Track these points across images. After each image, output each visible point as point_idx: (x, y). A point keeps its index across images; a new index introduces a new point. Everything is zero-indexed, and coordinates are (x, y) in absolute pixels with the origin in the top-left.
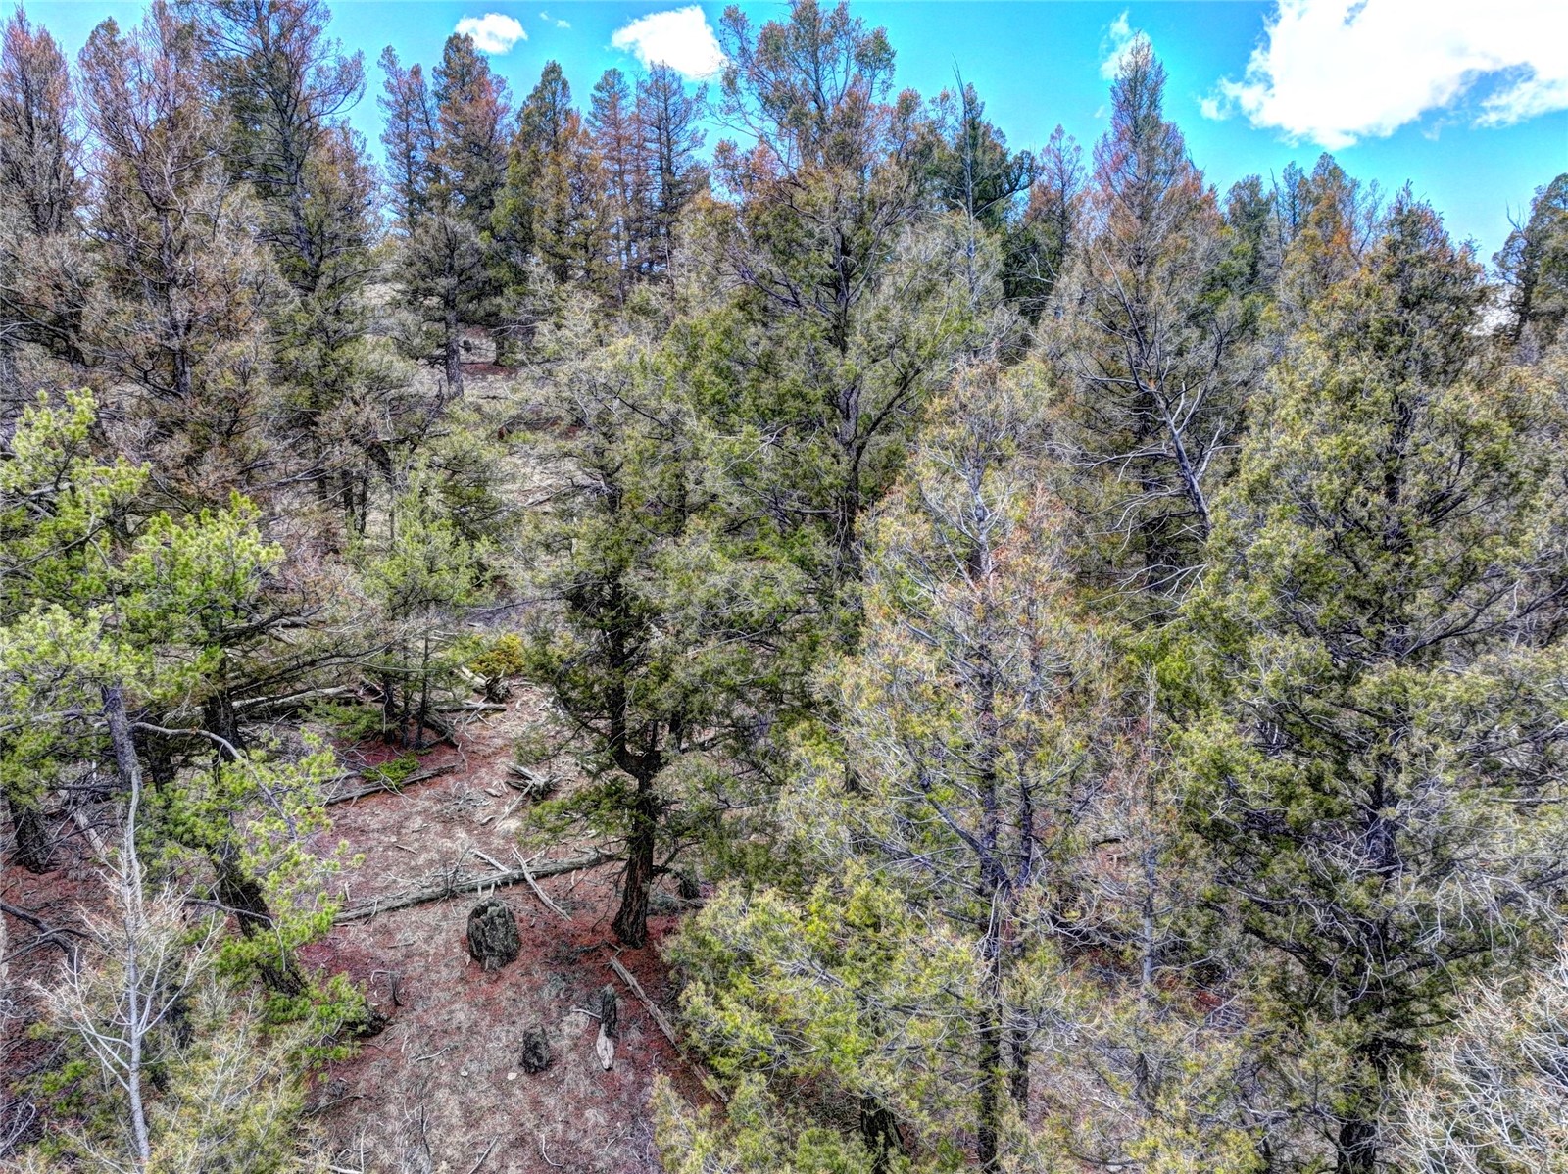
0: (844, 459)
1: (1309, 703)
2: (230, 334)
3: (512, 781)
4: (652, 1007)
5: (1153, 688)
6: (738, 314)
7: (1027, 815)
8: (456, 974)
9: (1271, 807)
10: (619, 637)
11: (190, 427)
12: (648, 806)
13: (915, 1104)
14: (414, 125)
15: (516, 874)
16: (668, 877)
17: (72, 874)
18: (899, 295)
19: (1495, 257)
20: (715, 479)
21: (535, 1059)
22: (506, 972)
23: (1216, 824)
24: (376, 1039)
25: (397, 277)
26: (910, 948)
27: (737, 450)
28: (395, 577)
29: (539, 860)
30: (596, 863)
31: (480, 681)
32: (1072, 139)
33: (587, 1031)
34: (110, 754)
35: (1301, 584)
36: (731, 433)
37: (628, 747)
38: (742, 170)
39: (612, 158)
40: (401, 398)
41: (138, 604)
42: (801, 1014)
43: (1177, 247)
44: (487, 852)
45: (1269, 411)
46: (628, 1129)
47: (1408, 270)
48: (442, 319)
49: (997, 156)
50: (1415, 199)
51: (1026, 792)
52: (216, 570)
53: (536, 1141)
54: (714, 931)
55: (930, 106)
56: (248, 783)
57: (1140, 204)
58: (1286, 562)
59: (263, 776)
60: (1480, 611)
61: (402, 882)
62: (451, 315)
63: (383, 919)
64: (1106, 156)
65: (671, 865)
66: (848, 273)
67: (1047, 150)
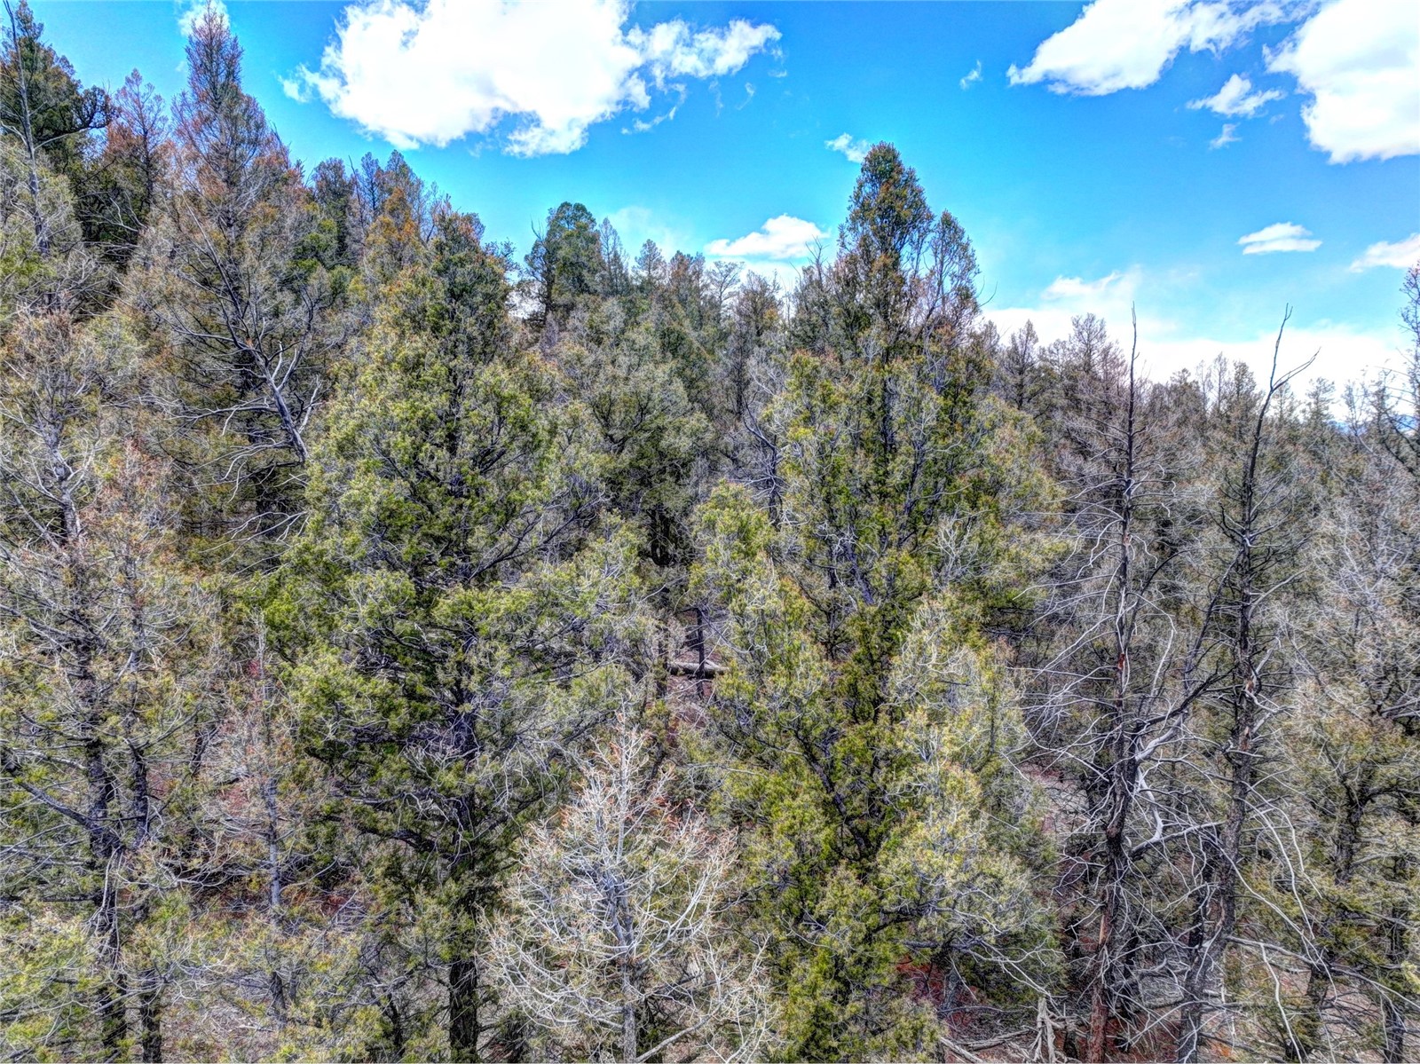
1: (400, 627)
5: (262, 633)
7: (141, 774)
9: (375, 721)
19: (526, 258)
23: (330, 743)
35: (386, 525)
43: (266, 216)
45: (352, 377)
47: (452, 269)
49: (64, 86)
50: (454, 209)
51: (137, 752)
57: (226, 168)
58: (373, 509)
60: (520, 539)
64: (186, 115)
67: (123, 92)
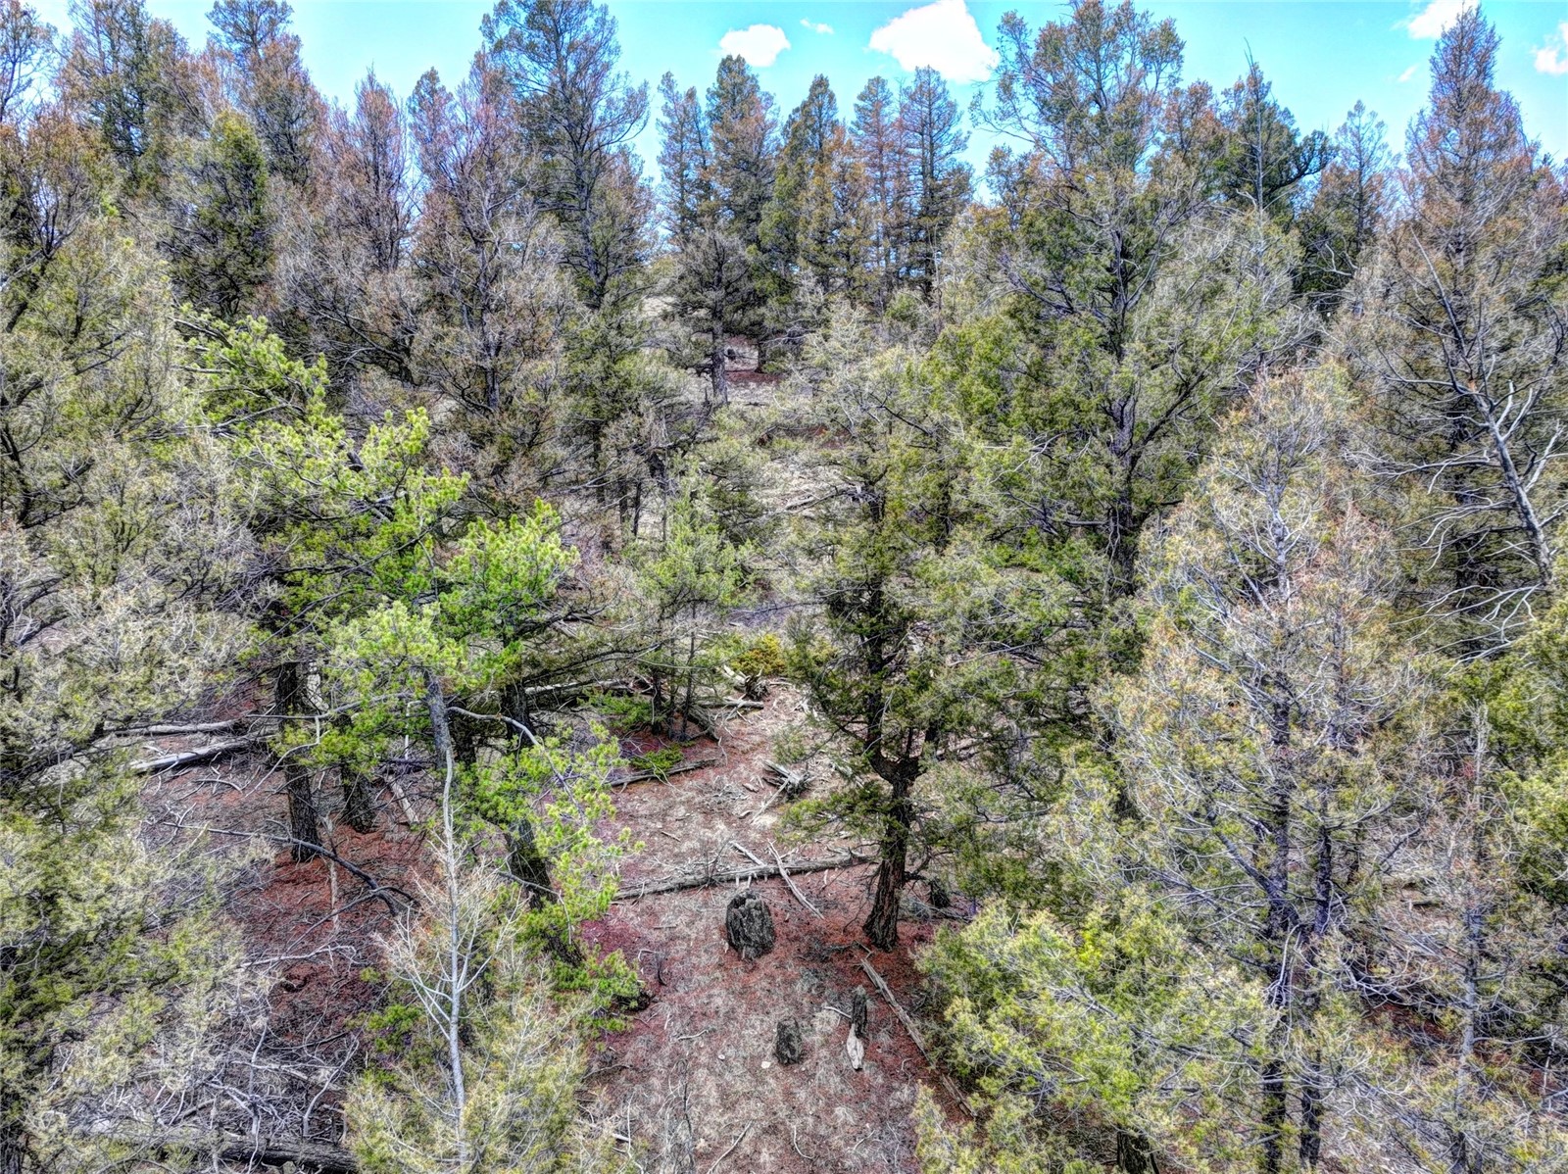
0: (1118, 469)
2: (534, 353)
3: (769, 777)
4: (902, 1013)
5: (1483, 731)
6: (1011, 323)
7: (1325, 857)
8: (715, 959)
10: (877, 642)
11: (498, 439)
12: (902, 813)
13: (1194, 1151)
14: (688, 145)
15: (771, 868)
16: (919, 884)
17: (388, 836)
18: (1181, 296)
20: (982, 489)
21: (788, 1051)
22: (762, 962)
23: (1560, 885)
24: (642, 1014)
25: (669, 290)
26: (1193, 987)
27: (1006, 460)
28: (666, 578)
29: (792, 858)
30: (846, 865)
31: (740, 679)
32: (1373, 114)
33: (839, 1030)
34: (427, 735)
36: (998, 443)
37: (884, 753)
38: (1016, 176)
39: (874, 165)
40: (671, 406)
41: (456, 600)
42: (1069, 1041)
43: (1508, 232)
44: (745, 844)
46: (877, 1131)
48: (711, 330)
49: (1284, 139)
51: (1326, 832)
52: (523, 573)
53: (788, 1132)
54: (979, 948)
55: (1222, 98)
56: (543, 767)
57: (1462, 185)
59: (557, 762)
61: (667, 867)
62: (718, 326)
63: (649, 901)
64: (1421, 134)
65: (923, 873)
66: (1127, 276)
67: (1344, 129)
